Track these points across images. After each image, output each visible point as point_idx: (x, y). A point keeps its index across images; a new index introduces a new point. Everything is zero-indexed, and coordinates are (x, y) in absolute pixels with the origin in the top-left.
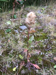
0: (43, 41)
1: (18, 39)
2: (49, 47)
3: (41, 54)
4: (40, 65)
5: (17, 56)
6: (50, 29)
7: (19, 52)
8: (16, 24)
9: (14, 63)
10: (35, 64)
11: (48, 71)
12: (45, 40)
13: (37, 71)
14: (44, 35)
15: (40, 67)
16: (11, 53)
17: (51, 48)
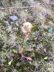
0: (34, 33)
1: (10, 32)
2: (40, 39)
3: (33, 46)
4: (33, 57)
5: (11, 50)
6: (41, 19)
7: (13, 46)
8: (6, 14)
9: (9, 57)
10: (28, 56)
11: (40, 62)
12: (36, 32)
13: (30, 62)
14: (35, 27)
15: (32, 59)
16: (4, 47)
17: (41, 40)
